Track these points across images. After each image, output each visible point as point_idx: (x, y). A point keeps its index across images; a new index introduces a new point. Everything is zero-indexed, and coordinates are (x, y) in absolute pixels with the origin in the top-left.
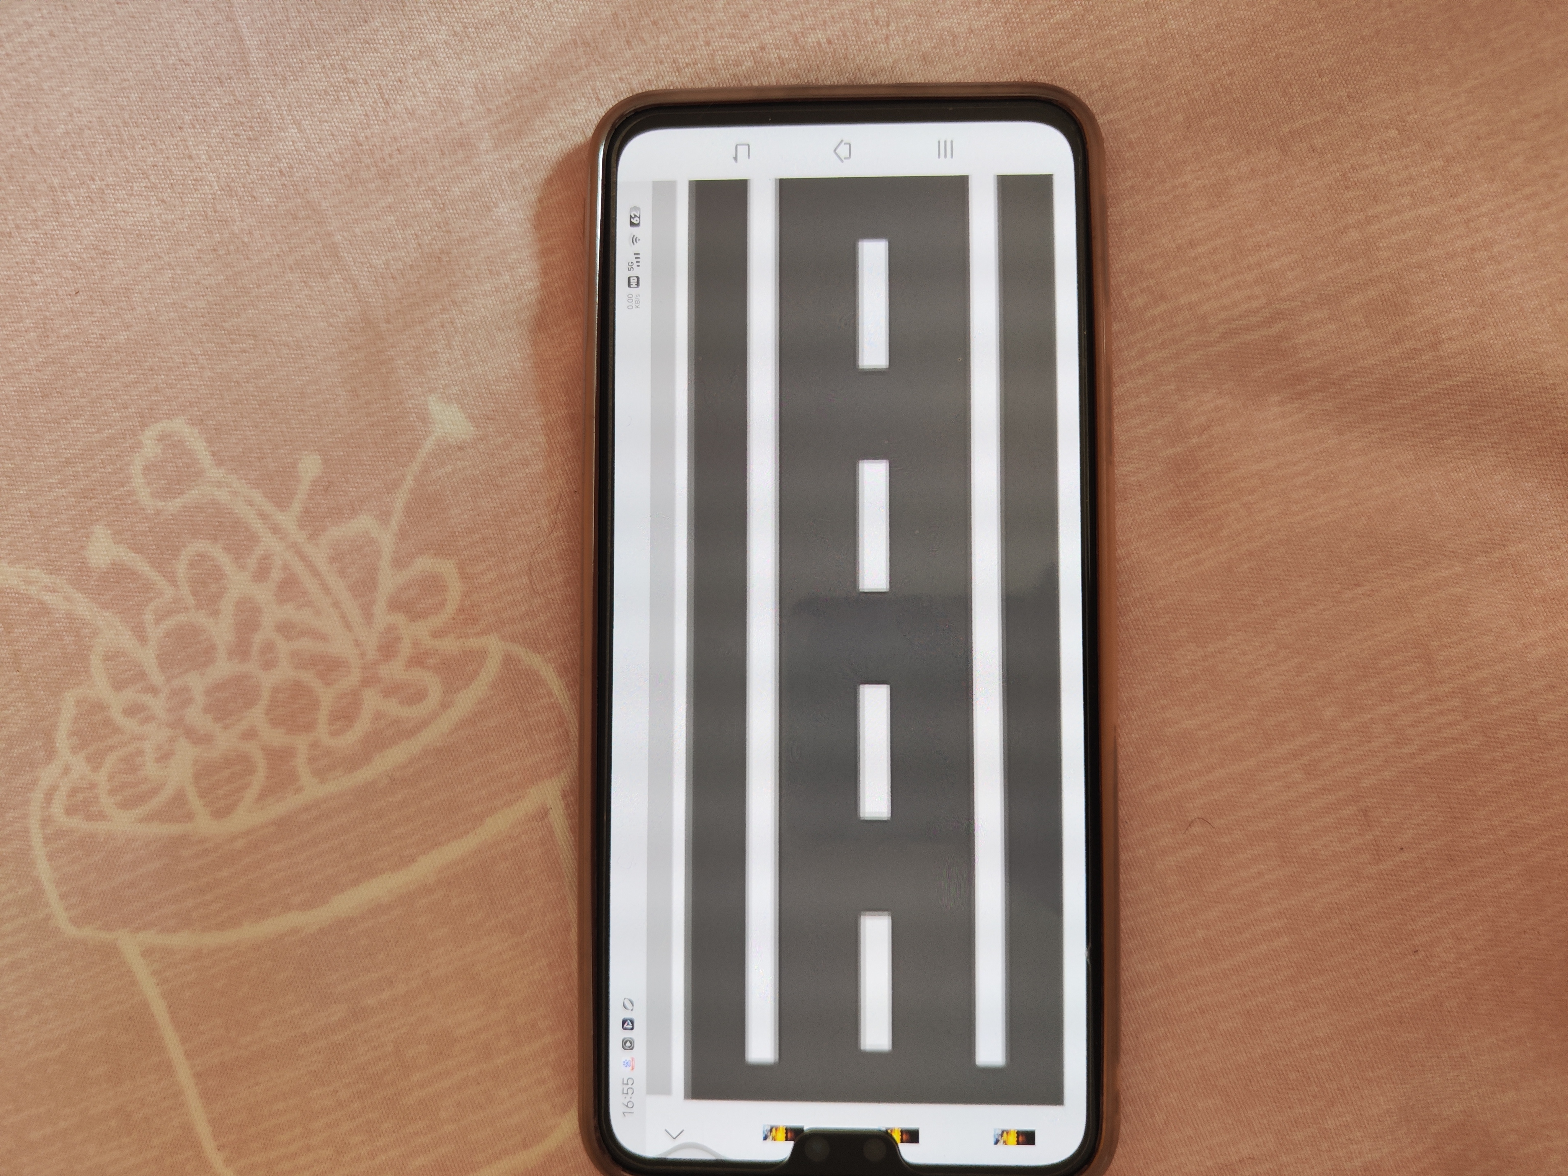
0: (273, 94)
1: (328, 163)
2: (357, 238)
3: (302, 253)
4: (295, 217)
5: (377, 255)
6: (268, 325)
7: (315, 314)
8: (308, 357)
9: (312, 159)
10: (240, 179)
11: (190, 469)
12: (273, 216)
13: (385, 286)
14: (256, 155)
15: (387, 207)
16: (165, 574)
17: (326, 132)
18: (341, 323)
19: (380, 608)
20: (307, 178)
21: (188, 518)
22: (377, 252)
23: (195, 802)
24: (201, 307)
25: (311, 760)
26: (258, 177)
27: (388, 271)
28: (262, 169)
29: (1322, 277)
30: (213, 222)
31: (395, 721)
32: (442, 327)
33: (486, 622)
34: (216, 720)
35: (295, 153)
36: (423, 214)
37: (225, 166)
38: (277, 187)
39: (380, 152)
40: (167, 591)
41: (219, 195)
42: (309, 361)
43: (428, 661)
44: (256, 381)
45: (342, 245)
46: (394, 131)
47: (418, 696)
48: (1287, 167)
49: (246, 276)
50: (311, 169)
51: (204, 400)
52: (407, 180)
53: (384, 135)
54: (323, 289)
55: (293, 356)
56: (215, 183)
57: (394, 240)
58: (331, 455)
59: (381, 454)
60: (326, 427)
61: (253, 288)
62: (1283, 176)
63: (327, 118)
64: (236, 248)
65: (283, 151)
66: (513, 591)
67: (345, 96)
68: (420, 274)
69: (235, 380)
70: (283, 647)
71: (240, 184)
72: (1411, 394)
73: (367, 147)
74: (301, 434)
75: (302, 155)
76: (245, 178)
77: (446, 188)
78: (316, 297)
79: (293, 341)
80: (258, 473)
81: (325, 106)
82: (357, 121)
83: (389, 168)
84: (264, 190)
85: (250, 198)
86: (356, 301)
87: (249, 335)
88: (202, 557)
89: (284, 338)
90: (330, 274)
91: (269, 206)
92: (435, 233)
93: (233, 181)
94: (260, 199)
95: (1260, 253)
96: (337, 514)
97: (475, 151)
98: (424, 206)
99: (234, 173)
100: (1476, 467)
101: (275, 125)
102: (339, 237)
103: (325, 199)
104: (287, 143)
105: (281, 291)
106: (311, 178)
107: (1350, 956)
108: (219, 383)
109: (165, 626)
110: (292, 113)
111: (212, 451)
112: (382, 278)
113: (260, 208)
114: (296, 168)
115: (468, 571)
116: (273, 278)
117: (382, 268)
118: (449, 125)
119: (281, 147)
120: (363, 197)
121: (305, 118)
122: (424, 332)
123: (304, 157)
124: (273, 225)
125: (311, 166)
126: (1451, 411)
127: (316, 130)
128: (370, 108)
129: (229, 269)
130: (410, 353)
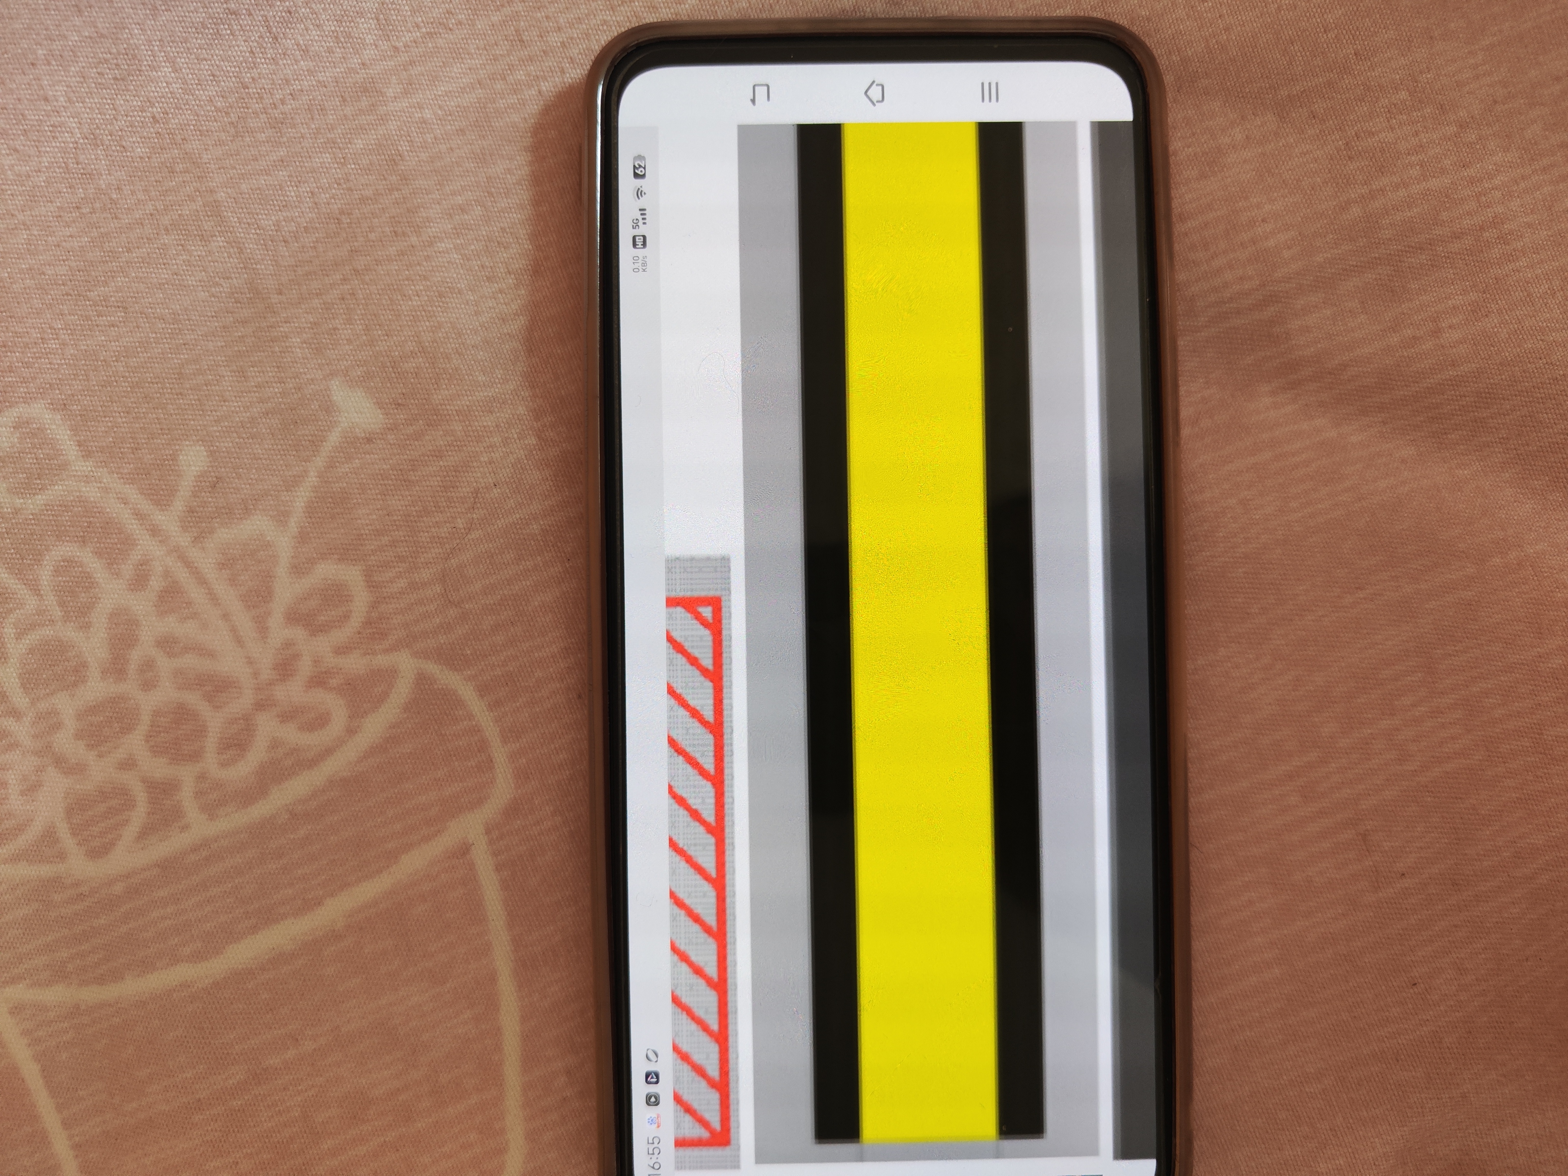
0: (142, 26)
1: (209, 108)
2: (244, 196)
3: (180, 212)
4: (172, 171)
5: (265, 215)
6: (140, 295)
7: (194, 283)
8: (186, 332)
9: (189, 102)
10: (106, 125)
11: (52, 462)
12: (146, 169)
13: (275, 250)
14: (124, 97)
15: (278, 161)
16: (25, 582)
17: (205, 72)
18: (225, 292)
19: (276, 621)
20: (185, 125)
21: (51, 518)
22: (266, 212)
23: (68, 842)
24: (62, 273)
25: (199, 794)
26: (128, 124)
27: (279, 233)
28: (131, 114)
29: (1319, 258)
30: (76, 175)
31: (295, 749)
32: (343, 299)
33: (396, 636)
34: (90, 747)
35: (169, 95)
36: (321, 169)
37: (88, 110)
38: (150, 135)
39: (269, 96)
40: (29, 602)
41: (81, 144)
42: (188, 337)
43: (331, 682)
44: (126, 359)
45: (226, 204)
46: (285, 72)
47: (321, 721)
48: (1285, 134)
49: (115, 237)
50: (189, 115)
51: (66, 382)
52: (302, 131)
53: (274, 76)
54: (204, 253)
55: (170, 331)
56: (77, 130)
57: (286, 198)
58: (217, 447)
59: (279, 447)
60: (209, 413)
61: (123, 252)
62: (1281, 144)
63: (206, 56)
64: (102, 205)
65: (156, 94)
66: (425, 601)
67: (226, 29)
68: (316, 237)
69: (102, 358)
70: (164, 664)
71: (107, 132)
72: (1412, 385)
73: (255, 90)
74: (180, 421)
75: (177, 99)
76: (112, 124)
77: (347, 140)
78: (195, 263)
79: (170, 314)
80: (132, 465)
81: (203, 41)
82: (241, 59)
83: (281, 115)
84: (134, 139)
85: (118, 148)
86: (241, 268)
87: (119, 307)
88: (69, 563)
89: (158, 310)
90: (212, 236)
91: (141, 158)
92: (334, 191)
93: (98, 128)
94: (130, 149)
95: (1255, 228)
96: (227, 514)
97: (381, 98)
98: (322, 160)
99: (98, 119)
100: (1482, 464)
101: (145, 63)
102: (222, 194)
103: (206, 150)
104: (160, 84)
105: (155, 256)
106: (189, 125)
107: (1344, 988)
108: (83, 362)
109: (28, 641)
110: (165, 49)
111: (78, 441)
112: (272, 241)
113: (130, 159)
114: (172, 113)
115: (376, 578)
116: (145, 240)
117: (272, 230)
118: (349, 65)
119: (153, 89)
120: (252, 149)
121: (180, 55)
122: (323, 306)
123: (181, 101)
124: (145, 179)
125: (189, 112)
126: (1456, 403)
127: (194, 69)
128: (255, 44)
129: (95, 230)
130: (307, 330)
